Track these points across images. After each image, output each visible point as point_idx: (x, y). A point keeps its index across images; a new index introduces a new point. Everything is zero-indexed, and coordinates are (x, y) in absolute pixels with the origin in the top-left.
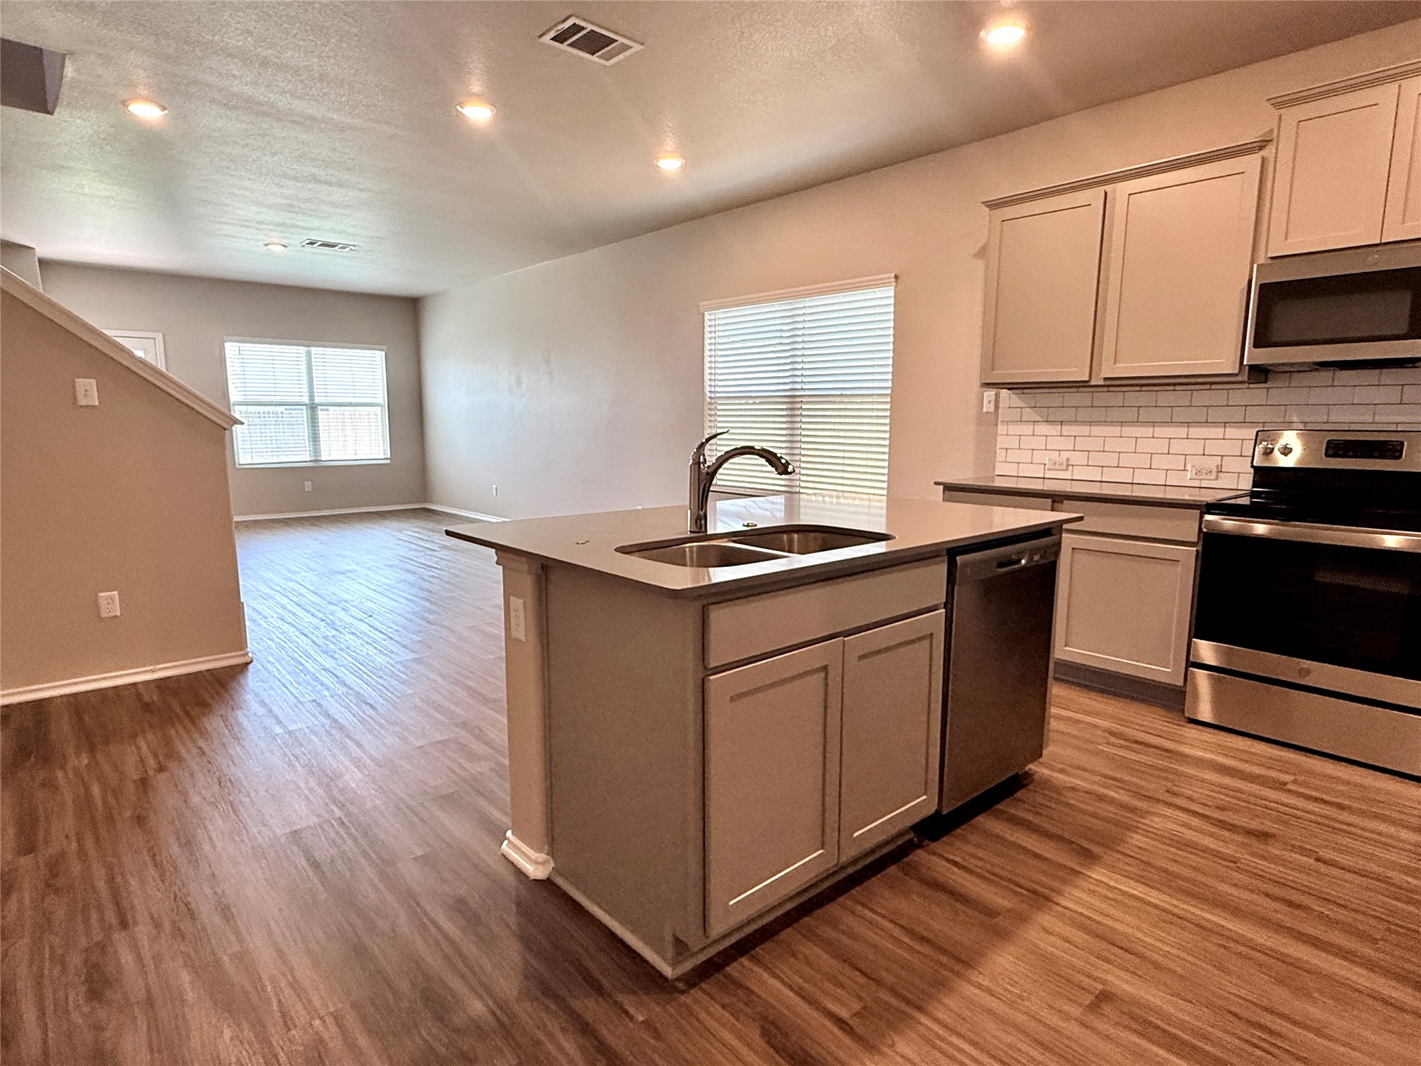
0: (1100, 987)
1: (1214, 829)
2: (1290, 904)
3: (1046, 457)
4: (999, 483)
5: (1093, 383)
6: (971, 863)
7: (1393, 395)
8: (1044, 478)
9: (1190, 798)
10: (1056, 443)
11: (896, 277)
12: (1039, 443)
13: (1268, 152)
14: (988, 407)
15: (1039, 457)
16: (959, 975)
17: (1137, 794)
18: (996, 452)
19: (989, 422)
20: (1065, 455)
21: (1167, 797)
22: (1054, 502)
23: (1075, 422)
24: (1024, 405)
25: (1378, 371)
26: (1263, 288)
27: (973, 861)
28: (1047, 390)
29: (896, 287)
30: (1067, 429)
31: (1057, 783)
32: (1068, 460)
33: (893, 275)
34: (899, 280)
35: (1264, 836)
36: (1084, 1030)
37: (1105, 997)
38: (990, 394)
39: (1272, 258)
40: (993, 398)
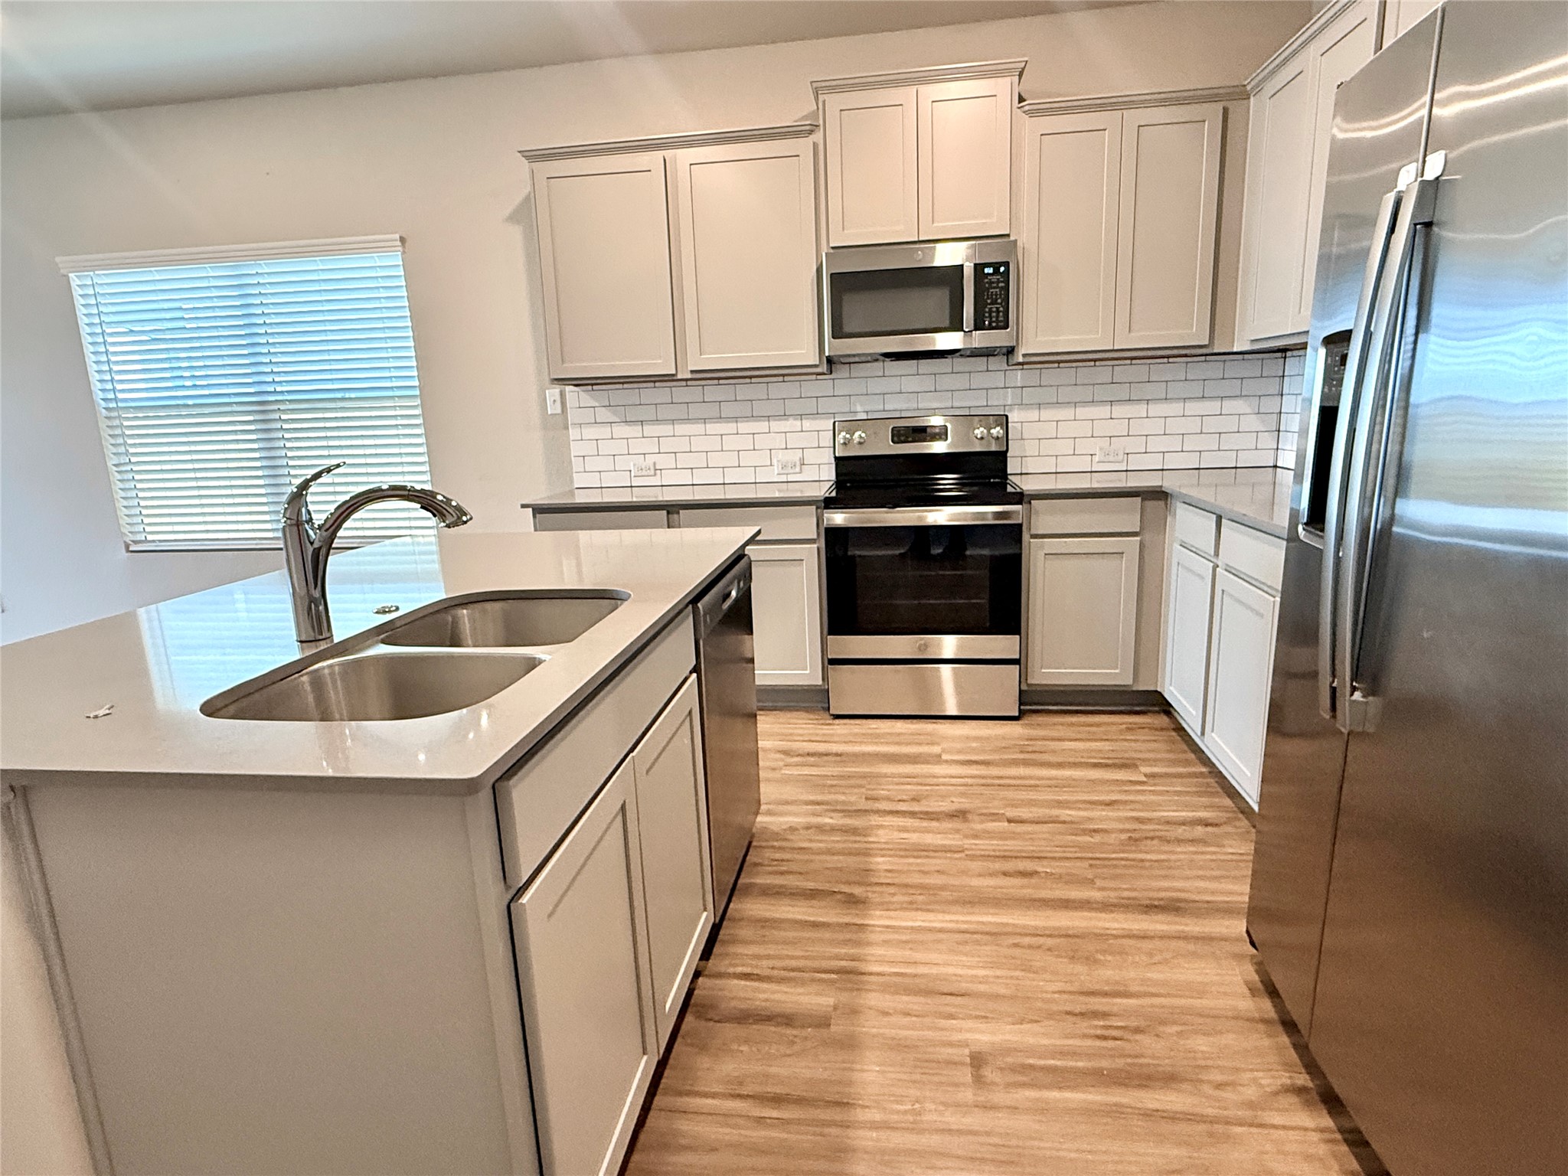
0: (967, 1051)
1: (925, 824)
2: (1023, 874)
3: (630, 463)
4: (581, 498)
5: (679, 377)
6: (763, 967)
7: (928, 383)
8: (631, 487)
9: (888, 799)
10: (638, 446)
11: (402, 240)
12: (619, 447)
13: (818, 137)
14: (554, 409)
15: (622, 463)
16: (845, 1125)
17: (847, 813)
18: (571, 461)
19: (557, 425)
20: (650, 459)
21: (869, 805)
22: (668, 513)
23: (657, 421)
24: (597, 405)
25: (915, 361)
26: (833, 277)
27: (765, 963)
28: (620, 386)
29: (404, 252)
30: (649, 430)
31: (775, 829)
32: (655, 464)
33: (397, 236)
34: (407, 244)
35: (961, 815)
36: (991, 1114)
37: (978, 1061)
38: (553, 393)
39: (833, 248)
40: (558, 398)
